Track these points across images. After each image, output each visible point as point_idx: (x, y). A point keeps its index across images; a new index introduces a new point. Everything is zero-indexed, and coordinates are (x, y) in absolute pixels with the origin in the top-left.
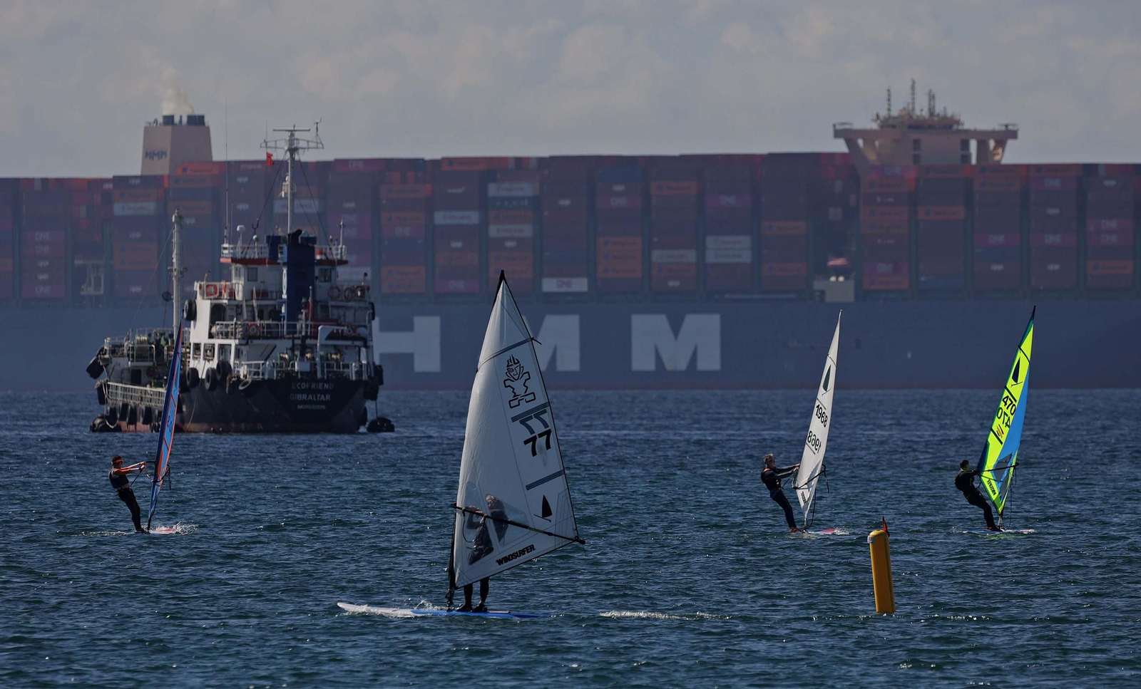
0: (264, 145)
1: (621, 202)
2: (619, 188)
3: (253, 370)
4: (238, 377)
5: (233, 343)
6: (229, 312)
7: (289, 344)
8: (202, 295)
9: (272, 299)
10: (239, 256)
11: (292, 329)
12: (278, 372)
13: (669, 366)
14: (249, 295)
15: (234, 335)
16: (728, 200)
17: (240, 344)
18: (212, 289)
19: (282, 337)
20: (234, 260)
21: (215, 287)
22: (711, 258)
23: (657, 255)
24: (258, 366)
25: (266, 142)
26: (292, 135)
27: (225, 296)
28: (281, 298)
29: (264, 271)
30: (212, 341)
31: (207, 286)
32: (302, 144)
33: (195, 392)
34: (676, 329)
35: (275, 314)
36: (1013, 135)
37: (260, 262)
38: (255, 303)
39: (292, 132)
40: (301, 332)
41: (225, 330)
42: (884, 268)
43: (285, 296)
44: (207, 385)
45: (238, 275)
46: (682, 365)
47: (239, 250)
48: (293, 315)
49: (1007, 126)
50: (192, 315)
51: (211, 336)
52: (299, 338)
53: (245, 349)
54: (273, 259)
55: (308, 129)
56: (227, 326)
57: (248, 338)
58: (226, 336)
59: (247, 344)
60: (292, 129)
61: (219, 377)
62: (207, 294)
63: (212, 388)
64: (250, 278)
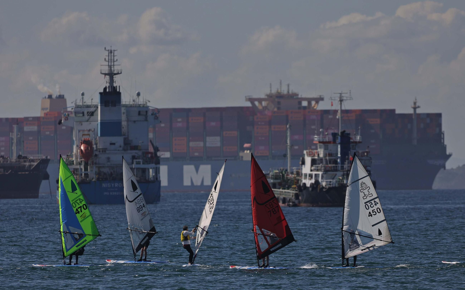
0: (330, 99)
1: (180, 125)
2: (179, 120)
3: (328, 183)
4: (323, 186)
5: (320, 173)
6: (318, 162)
7: (342, 173)
8: (307, 155)
9: (334, 157)
10: (321, 140)
11: (342, 168)
12: (338, 184)
13: (195, 184)
14: (325, 155)
15: (320, 170)
16: (213, 124)
17: (323, 174)
18: (311, 153)
19: (339, 171)
20: (320, 142)
21: (312, 152)
22: (208, 145)
23: (192, 144)
24: (330, 182)
25: (331, 98)
26: (341, 95)
27: (316, 155)
28: (337, 156)
29: (331, 146)
30: (311, 173)
31: (309, 152)
32: (345, 98)
33: (304, 192)
34: (197, 170)
35: (335, 162)
36: (322, 99)
37: (329, 142)
38: (328, 158)
39: (341, 94)
40: (346, 169)
41: (317, 168)
42: (262, 148)
43: (339, 155)
44: (310, 189)
45: (320, 148)
46: (199, 184)
47: (321, 138)
48: (343, 162)
49: (320, 96)
50: (303, 163)
51: (311, 171)
52: (345, 171)
53: (325, 176)
54: (334, 142)
55: (346, 92)
56: (318, 167)
57: (326, 171)
58: (318, 170)
59: (325, 174)
60: (341, 92)
61: (315, 186)
62: (309, 155)
63: (312, 190)
64: (326, 149)
